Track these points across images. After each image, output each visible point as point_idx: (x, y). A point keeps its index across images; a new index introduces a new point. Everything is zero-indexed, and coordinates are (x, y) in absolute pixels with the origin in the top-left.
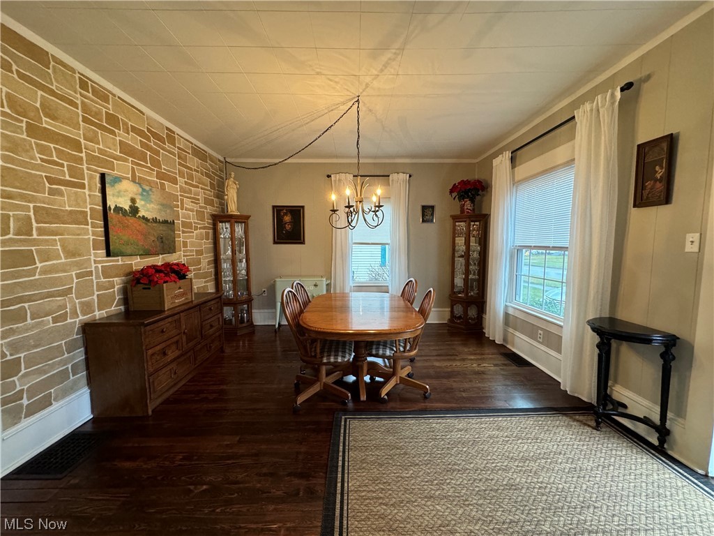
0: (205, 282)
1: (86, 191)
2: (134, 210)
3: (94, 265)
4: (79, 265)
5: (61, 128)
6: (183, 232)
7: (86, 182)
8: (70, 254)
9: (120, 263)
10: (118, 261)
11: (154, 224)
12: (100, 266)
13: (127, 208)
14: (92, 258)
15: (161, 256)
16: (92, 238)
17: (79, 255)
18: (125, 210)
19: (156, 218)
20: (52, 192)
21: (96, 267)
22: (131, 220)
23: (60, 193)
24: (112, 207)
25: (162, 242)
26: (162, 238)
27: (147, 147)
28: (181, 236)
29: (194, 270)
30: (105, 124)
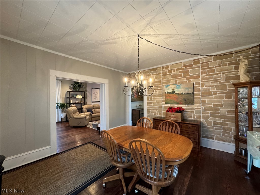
1: (162, 90)
2: (173, 92)
3: (162, 105)
4: (159, 105)
5: (158, 80)
6: (202, 96)
7: (162, 88)
8: (158, 103)
9: (169, 106)
10: (169, 105)
11: (181, 95)
12: (164, 106)
13: (171, 92)
14: (162, 104)
15: (186, 105)
16: (162, 100)
17: (159, 103)
18: (170, 92)
19: (183, 93)
20: (155, 92)
21: (163, 106)
22: (172, 95)
23: (157, 92)
24: (166, 92)
25: (185, 100)
26: (185, 99)
27: (182, 72)
28: (201, 98)
29: (211, 113)
30: (167, 73)
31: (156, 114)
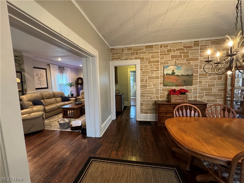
0: (214, 98)
1: (160, 71)
2: (173, 73)
3: (160, 88)
4: (156, 88)
5: (155, 59)
6: (200, 78)
7: (160, 69)
8: (154, 85)
9: (168, 88)
10: (167, 87)
11: (181, 77)
12: (161, 88)
13: (171, 73)
14: (160, 86)
15: (185, 86)
16: (160, 82)
17: (156, 86)
18: (170, 74)
19: (183, 75)
20: (152, 73)
21: (160, 89)
22: (172, 76)
23: (153, 73)
24: (166, 74)
25: (185, 82)
26: (185, 81)
27: (183, 53)
28: (198, 79)
29: (205, 92)
30: (166, 53)
31: (152, 98)
